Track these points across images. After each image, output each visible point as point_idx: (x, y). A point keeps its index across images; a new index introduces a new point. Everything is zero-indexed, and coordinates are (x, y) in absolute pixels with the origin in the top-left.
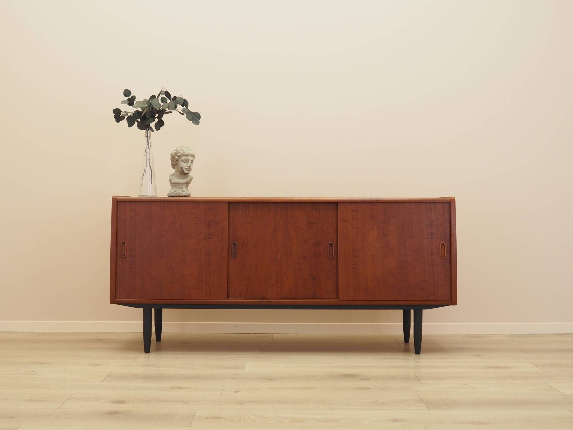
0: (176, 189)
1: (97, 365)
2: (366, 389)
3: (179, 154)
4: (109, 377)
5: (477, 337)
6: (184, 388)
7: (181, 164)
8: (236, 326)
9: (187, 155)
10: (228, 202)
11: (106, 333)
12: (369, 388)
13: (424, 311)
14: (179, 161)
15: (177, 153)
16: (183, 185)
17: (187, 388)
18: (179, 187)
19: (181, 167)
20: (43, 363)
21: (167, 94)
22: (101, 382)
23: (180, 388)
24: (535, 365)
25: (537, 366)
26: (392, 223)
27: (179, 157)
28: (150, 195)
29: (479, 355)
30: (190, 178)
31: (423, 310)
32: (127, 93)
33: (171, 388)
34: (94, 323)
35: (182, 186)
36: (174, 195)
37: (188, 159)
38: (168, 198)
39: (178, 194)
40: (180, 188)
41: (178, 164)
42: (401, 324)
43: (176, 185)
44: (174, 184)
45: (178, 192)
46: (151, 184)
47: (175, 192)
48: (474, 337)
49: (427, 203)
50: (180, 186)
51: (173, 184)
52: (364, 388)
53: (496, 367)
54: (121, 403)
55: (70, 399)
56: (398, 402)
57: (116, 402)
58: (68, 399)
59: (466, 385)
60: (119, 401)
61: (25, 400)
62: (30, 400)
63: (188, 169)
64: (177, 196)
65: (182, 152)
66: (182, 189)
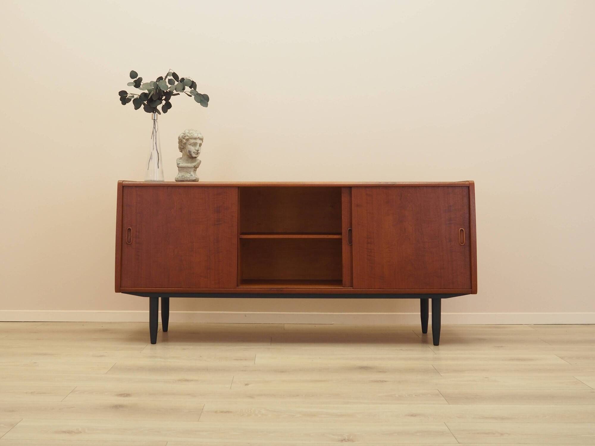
0: (183, 173)
1: (102, 356)
2: (382, 382)
3: (187, 137)
4: (115, 369)
5: (498, 328)
6: (192, 380)
7: (189, 148)
8: (246, 316)
9: (195, 139)
10: (238, 187)
11: (111, 323)
12: (385, 381)
13: (443, 301)
14: (187, 144)
15: (185, 136)
16: (192, 169)
17: (195, 380)
18: (187, 171)
20: (46, 354)
21: (175, 75)
22: (106, 374)
23: (187, 380)
24: (560, 357)
25: (562, 358)
26: (408, 208)
27: (187, 140)
28: (157, 180)
29: (501, 347)
30: (198, 162)
31: (442, 299)
32: (133, 75)
33: (178, 380)
34: (98, 312)
35: (190, 171)
36: (182, 180)
37: (196, 142)
39: (186, 179)
40: (188, 173)
41: (186, 148)
42: (418, 314)
43: (184, 169)
44: (182, 169)
45: (185, 176)
46: (158, 168)
47: (183, 176)
48: (494, 327)
49: (445, 187)
51: (180, 169)
52: (380, 381)
53: (518, 360)
54: (126, 396)
55: (73, 391)
56: (415, 395)
57: (121, 395)
58: (71, 391)
59: (488, 378)
60: (124, 394)
61: (26, 393)
62: (32, 393)
63: (196, 153)
64: (184, 180)
65: (190, 135)
66: (190, 174)
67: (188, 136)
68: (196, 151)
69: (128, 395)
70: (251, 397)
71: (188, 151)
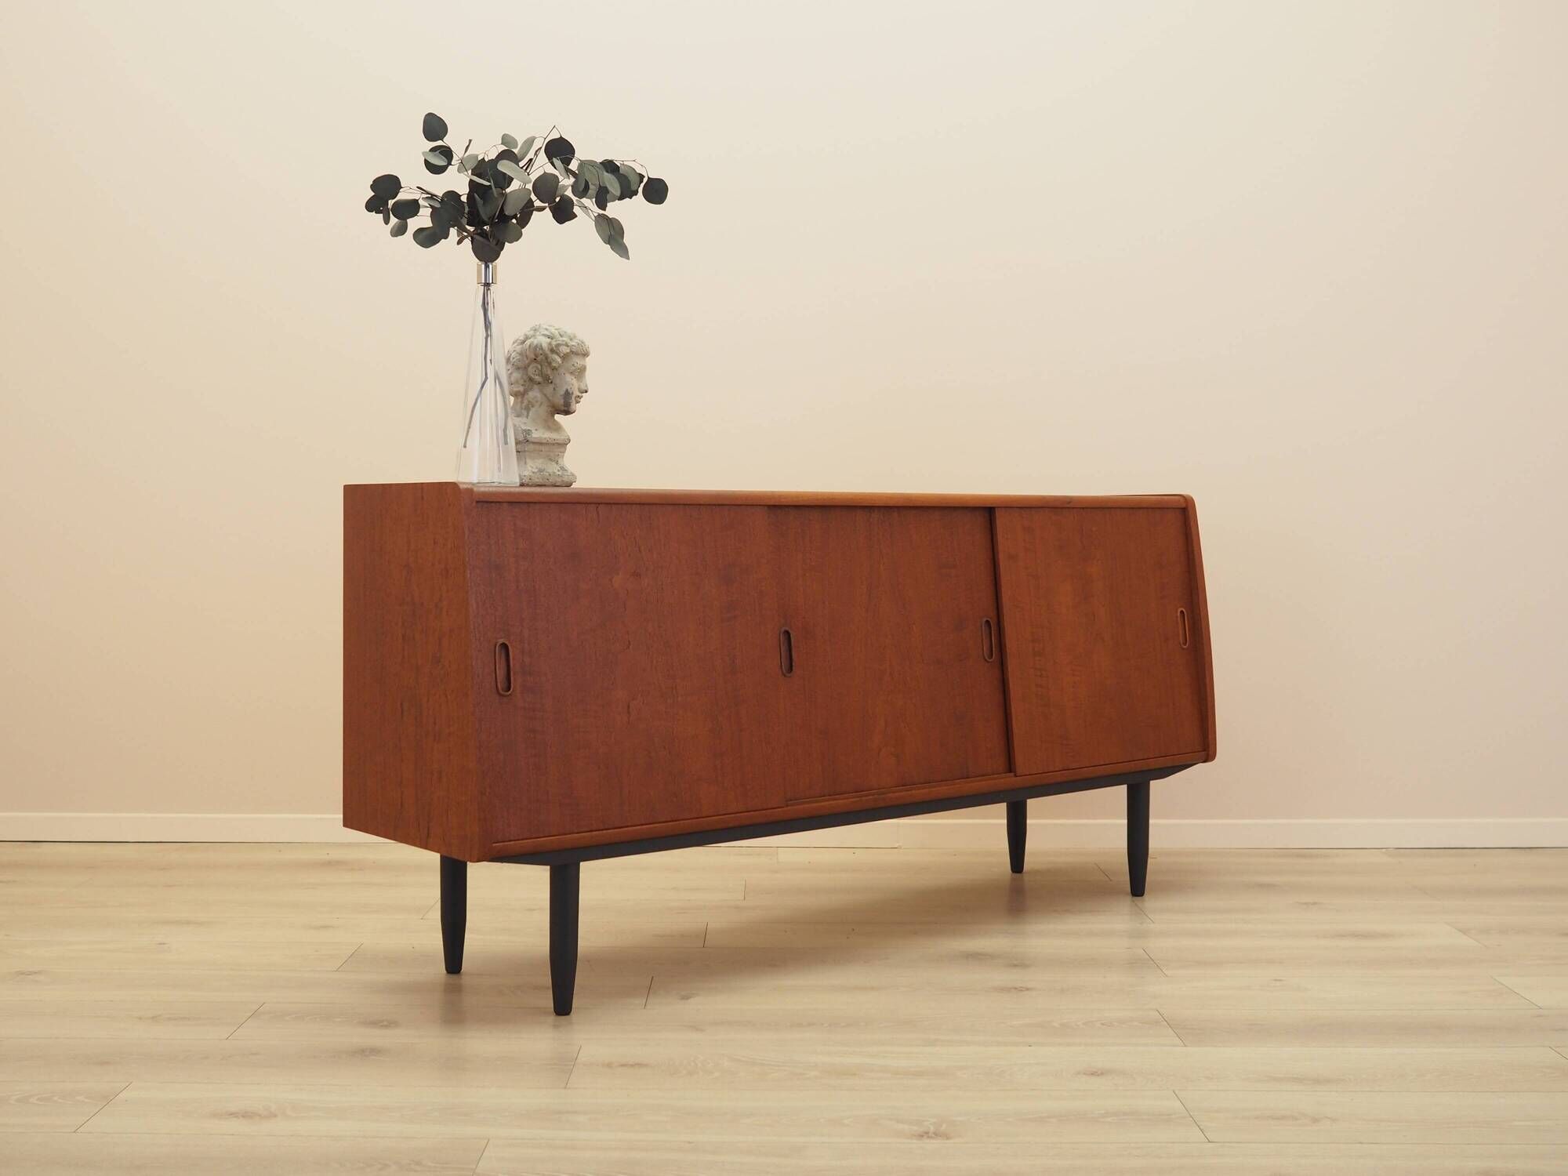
0: (541, 461)
1: (327, 927)
2: (1021, 991)
3: (565, 350)
4: (359, 958)
5: (1304, 856)
7: (567, 383)
9: (585, 355)
12: (1028, 989)
14: (562, 371)
15: (558, 345)
18: (548, 456)
19: (567, 390)
20: (188, 923)
22: (337, 971)
24: (1460, 931)
25: (1465, 932)
27: (565, 357)
29: (1315, 903)
31: (1151, 783)
32: (433, 128)
35: (557, 453)
36: (542, 480)
38: (518, 490)
39: (552, 480)
40: (551, 460)
41: (557, 381)
42: (1120, 823)
43: (543, 448)
44: (537, 447)
45: (550, 472)
46: (506, 443)
47: (541, 471)
48: (1299, 856)
50: (552, 454)
51: (531, 446)
52: (1016, 988)
53: (1355, 935)
54: (388, 1026)
55: (255, 1014)
56: (1103, 1024)
57: (375, 1024)
58: (250, 1014)
59: (1280, 980)
60: (383, 1021)
61: (140, 1018)
62: (153, 1018)
63: (578, 400)
64: (546, 484)
65: (574, 344)
66: (557, 463)
67: (568, 346)
68: (580, 394)
69: (392, 1024)
70: (697, 1027)
71: (562, 393)
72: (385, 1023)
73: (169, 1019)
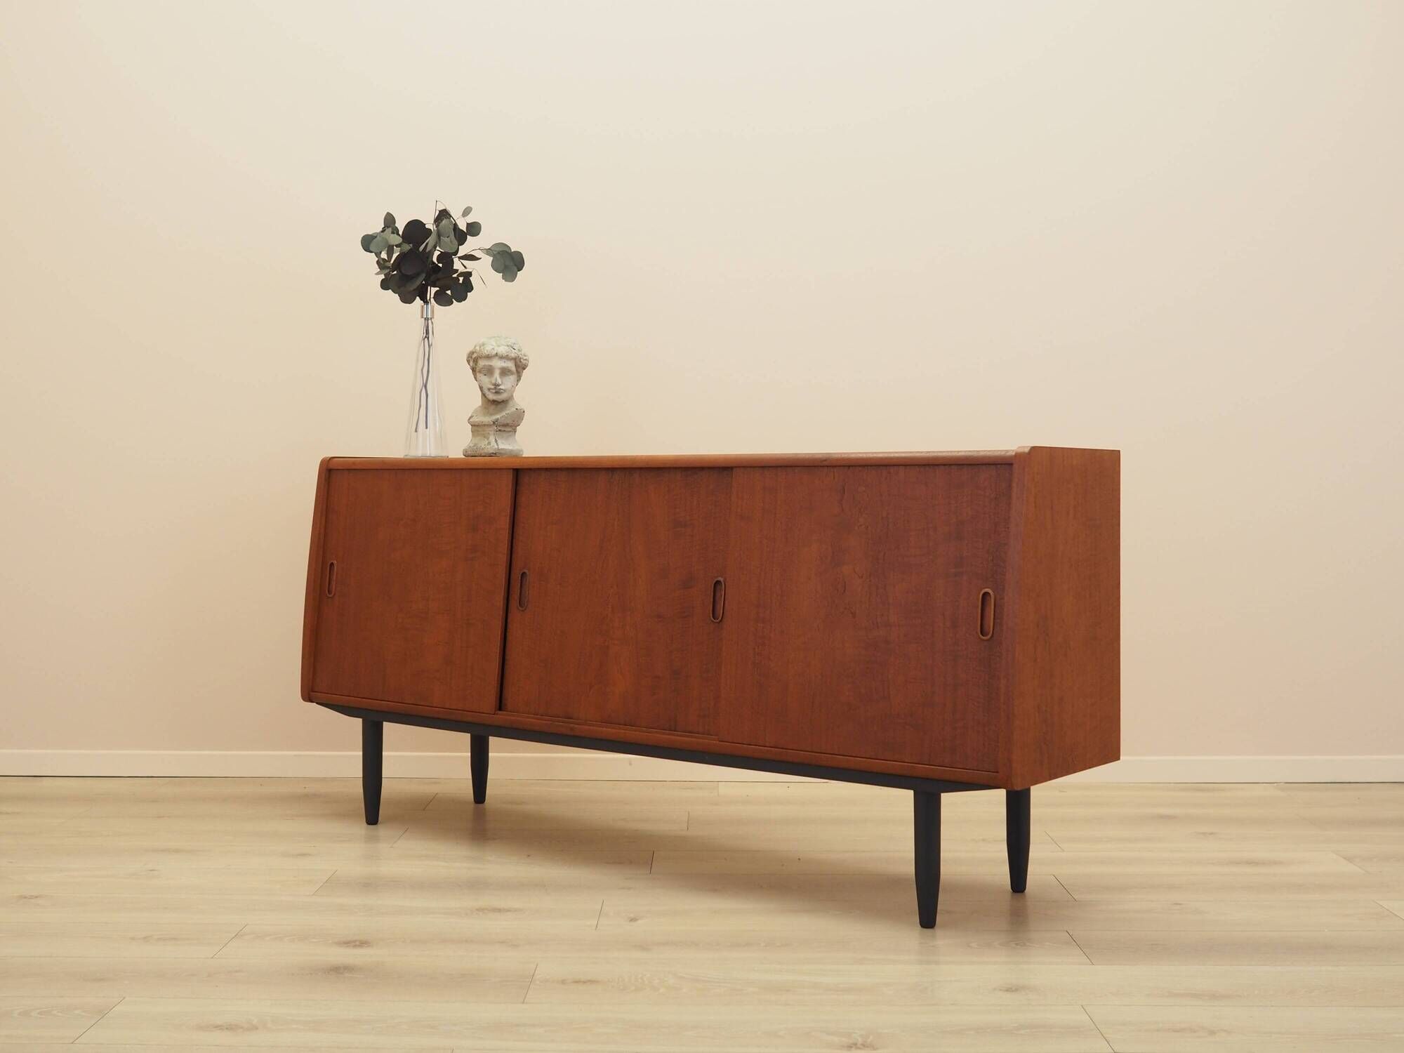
0: (478, 438)
1: (303, 855)
3: (475, 354)
4: (333, 884)
5: (1202, 790)
6: (508, 911)
7: (479, 379)
8: (630, 764)
10: (514, 469)
11: (324, 780)
14: (477, 371)
16: (491, 429)
17: (516, 910)
18: (484, 434)
20: (177, 851)
22: (313, 895)
23: (499, 910)
24: (1345, 858)
25: (1349, 859)
26: (856, 528)
27: (476, 360)
28: (432, 455)
29: (1212, 833)
30: (507, 412)
33: (477, 910)
34: (295, 756)
35: (488, 432)
36: (473, 453)
37: (491, 366)
39: (478, 452)
40: (485, 437)
41: (477, 379)
43: (480, 428)
45: (479, 446)
47: (476, 445)
48: (1197, 790)
49: (953, 467)
50: (486, 432)
51: (476, 428)
53: (1251, 863)
54: (359, 946)
55: (238, 936)
57: (348, 943)
58: (234, 935)
59: (1180, 904)
60: (355, 941)
61: (133, 939)
62: (145, 938)
63: (494, 391)
64: (476, 455)
65: (479, 350)
66: (488, 439)
67: (476, 352)
68: (493, 387)
69: (363, 944)
70: (644, 947)
72: (357, 943)
73: (159, 939)
